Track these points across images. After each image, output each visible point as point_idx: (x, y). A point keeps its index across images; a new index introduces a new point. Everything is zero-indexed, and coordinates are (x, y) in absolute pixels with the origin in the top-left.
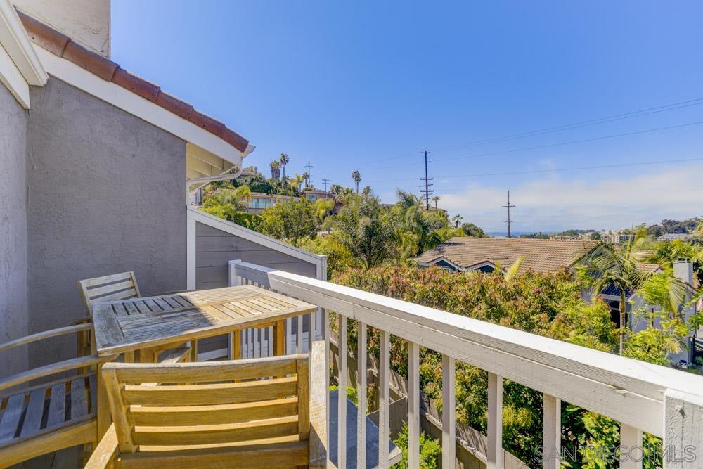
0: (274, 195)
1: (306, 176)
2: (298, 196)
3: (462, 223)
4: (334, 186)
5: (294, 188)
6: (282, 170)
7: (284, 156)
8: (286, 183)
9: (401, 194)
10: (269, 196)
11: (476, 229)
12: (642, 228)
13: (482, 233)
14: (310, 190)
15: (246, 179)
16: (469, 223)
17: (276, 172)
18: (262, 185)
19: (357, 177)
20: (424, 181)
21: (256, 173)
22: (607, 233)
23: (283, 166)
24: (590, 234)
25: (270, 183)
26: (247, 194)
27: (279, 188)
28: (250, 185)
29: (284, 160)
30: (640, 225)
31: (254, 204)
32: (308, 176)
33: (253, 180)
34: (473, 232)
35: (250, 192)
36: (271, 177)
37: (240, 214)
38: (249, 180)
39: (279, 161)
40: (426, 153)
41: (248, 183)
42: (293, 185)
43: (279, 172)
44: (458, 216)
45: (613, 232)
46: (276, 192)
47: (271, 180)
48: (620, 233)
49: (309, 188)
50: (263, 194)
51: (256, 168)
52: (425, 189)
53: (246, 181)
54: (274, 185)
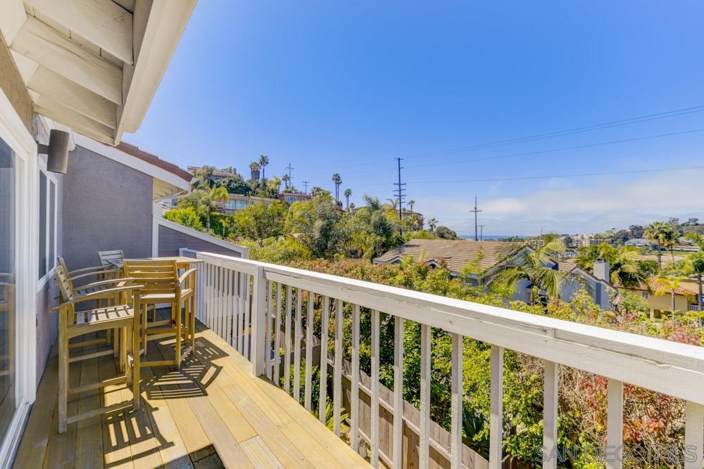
0: (251, 197)
1: (286, 178)
2: (277, 198)
3: (437, 226)
4: (314, 188)
5: (272, 190)
6: (261, 171)
7: (263, 158)
8: (265, 185)
9: (368, 199)
10: (247, 198)
11: (449, 232)
12: (611, 232)
13: (455, 236)
14: (290, 192)
15: (223, 180)
16: (444, 226)
17: (255, 173)
18: (240, 186)
19: (337, 180)
20: (398, 186)
21: (235, 174)
22: (579, 237)
23: (262, 167)
24: (564, 238)
25: (249, 184)
26: (224, 196)
27: (258, 190)
28: (228, 187)
29: (264, 161)
30: (610, 229)
31: (231, 205)
32: (289, 179)
33: (231, 181)
34: (446, 235)
35: (227, 194)
36: (250, 178)
37: (216, 215)
38: (227, 181)
39: (258, 162)
40: (399, 159)
41: (226, 184)
42: (272, 186)
43: (259, 174)
44: (433, 220)
45: (585, 237)
46: (255, 193)
47: (250, 181)
48: (591, 238)
49: (289, 190)
50: (241, 195)
51: (235, 170)
52: (398, 193)
53: (224, 182)
54: (253, 186)
